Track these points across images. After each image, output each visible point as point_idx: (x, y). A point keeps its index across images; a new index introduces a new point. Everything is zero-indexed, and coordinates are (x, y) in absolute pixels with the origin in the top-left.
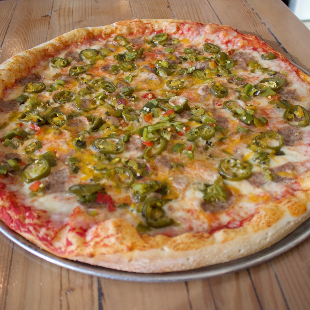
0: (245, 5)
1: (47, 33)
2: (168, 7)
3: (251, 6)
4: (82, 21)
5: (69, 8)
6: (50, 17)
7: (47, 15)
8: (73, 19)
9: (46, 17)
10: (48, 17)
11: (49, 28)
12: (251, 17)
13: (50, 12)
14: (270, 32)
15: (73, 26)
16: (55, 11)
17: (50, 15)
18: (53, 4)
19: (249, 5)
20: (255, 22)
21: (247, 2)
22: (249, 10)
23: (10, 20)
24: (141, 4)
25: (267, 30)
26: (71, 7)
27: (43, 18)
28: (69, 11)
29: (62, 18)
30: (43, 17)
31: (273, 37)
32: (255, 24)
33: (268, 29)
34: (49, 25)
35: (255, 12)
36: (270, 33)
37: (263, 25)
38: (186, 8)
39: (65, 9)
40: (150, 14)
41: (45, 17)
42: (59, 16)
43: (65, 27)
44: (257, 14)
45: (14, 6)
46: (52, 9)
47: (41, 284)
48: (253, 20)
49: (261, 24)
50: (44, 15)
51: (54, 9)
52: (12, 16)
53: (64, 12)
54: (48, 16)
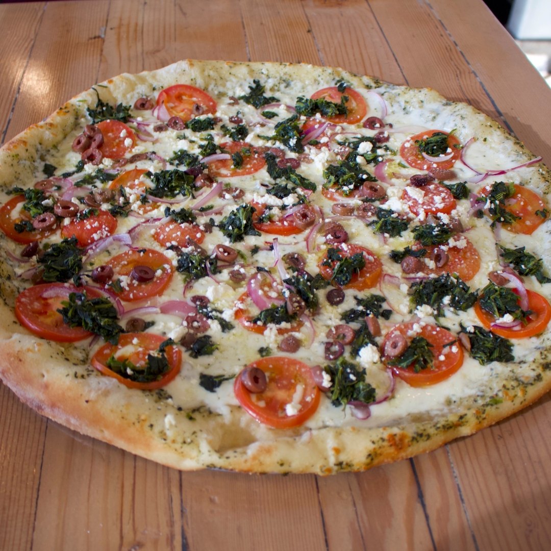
0: (442, 36)
1: (98, 71)
2: (309, 31)
3: (452, 39)
4: (158, 51)
5: (136, 25)
6: (103, 41)
7: (97, 34)
8: (143, 46)
9: (97, 40)
10: (100, 39)
11: (101, 60)
12: (451, 59)
13: (103, 29)
14: (485, 90)
15: (143, 59)
16: (111, 29)
17: (103, 36)
18: (108, 16)
19: (450, 35)
20: (458, 69)
21: (446, 30)
22: (449, 46)
23: (32, 42)
24: (262, 24)
25: (478, 84)
26: (140, 22)
27: (90, 41)
28: (136, 31)
29: (124, 43)
30: (91, 39)
31: (488, 100)
32: (458, 72)
33: (481, 83)
34: (101, 55)
35: (459, 49)
36: (484, 93)
37: (472, 75)
38: (339, 34)
39: (128, 25)
40: (277, 44)
41: (93, 40)
42: (119, 39)
43: (129, 60)
44: (461, 53)
45: (40, 14)
46: (106, 25)
47: (89, 532)
48: (456, 65)
49: (469, 73)
50: (93, 36)
51: (110, 25)
52: (36, 35)
53: (128, 32)
54: (99, 37)
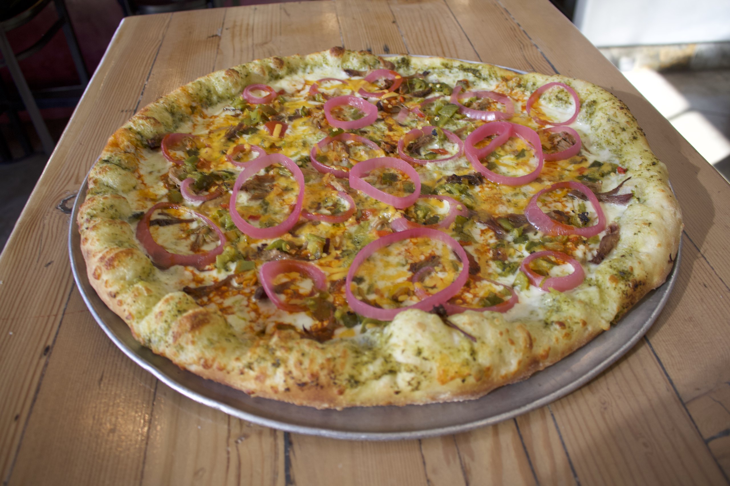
0: (507, 19)
1: (215, 61)
2: (394, 22)
3: (516, 21)
4: (266, 43)
5: (248, 25)
6: (220, 38)
7: (215, 34)
8: (253, 40)
9: (214, 38)
10: (217, 37)
11: (217, 53)
12: (516, 36)
13: (220, 30)
15: (253, 50)
16: (227, 29)
17: (219, 35)
18: (224, 19)
19: (514, 19)
21: (510, 14)
23: (160, 42)
24: (354, 19)
25: (539, 54)
26: (251, 23)
27: (209, 39)
28: (247, 29)
29: (237, 39)
30: (210, 37)
31: (549, 65)
33: (542, 53)
34: (218, 48)
36: (545, 59)
38: (419, 23)
39: (241, 26)
40: (367, 33)
41: (211, 38)
42: (233, 36)
43: (242, 51)
44: (524, 31)
45: (167, 22)
46: (223, 27)
47: (199, 427)
50: (212, 35)
51: (226, 26)
52: (164, 37)
53: (241, 31)
54: (216, 36)
